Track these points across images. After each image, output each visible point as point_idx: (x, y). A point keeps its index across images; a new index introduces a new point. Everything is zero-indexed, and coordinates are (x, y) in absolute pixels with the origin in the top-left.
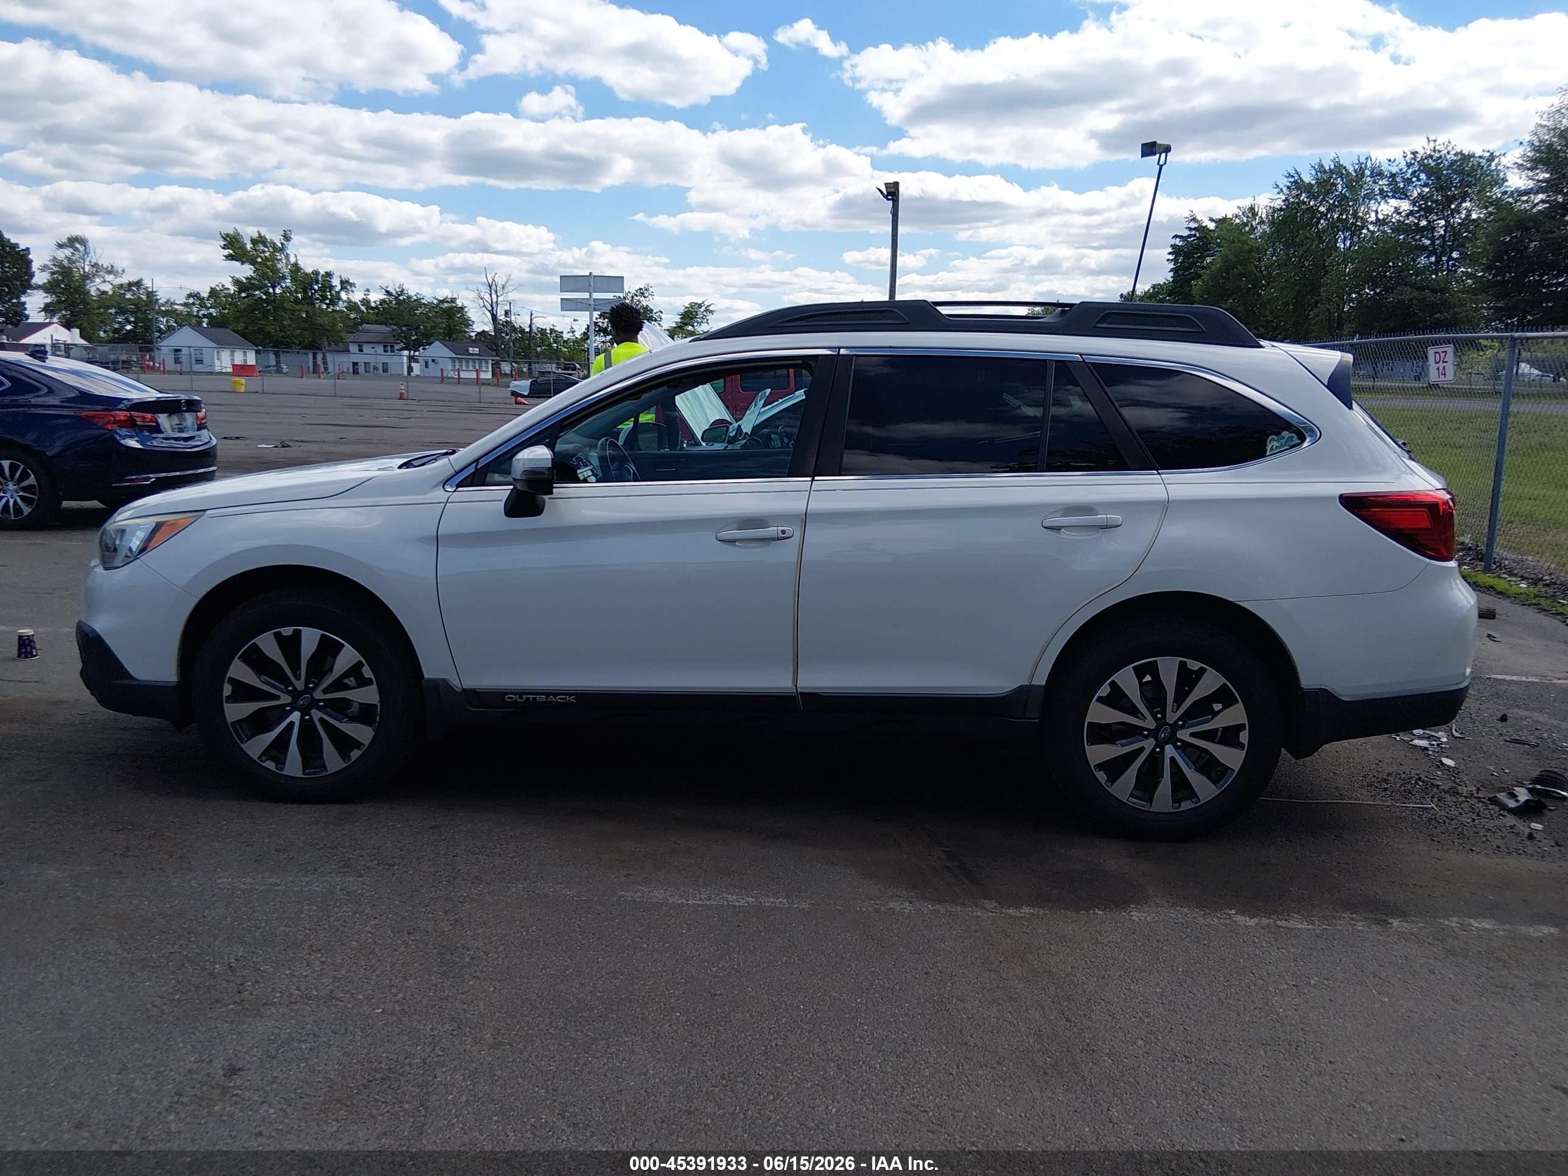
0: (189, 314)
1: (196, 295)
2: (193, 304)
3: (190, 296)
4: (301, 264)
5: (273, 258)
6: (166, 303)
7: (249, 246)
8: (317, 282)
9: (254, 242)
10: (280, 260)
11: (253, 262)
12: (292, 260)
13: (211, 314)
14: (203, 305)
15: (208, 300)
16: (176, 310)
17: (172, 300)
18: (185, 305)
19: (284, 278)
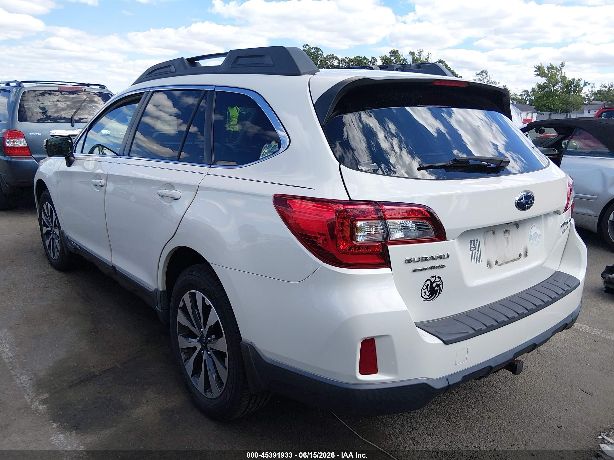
0: (522, 99)
1: (526, 91)
2: (524, 95)
3: (523, 91)
4: (567, 76)
5: (555, 74)
6: (513, 95)
7: (546, 70)
8: (573, 83)
9: (548, 68)
10: (559, 75)
11: (546, 76)
12: (563, 75)
13: (531, 99)
14: (528, 95)
15: (531, 93)
16: (517, 97)
17: (516, 94)
18: (521, 95)
19: (559, 82)
